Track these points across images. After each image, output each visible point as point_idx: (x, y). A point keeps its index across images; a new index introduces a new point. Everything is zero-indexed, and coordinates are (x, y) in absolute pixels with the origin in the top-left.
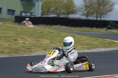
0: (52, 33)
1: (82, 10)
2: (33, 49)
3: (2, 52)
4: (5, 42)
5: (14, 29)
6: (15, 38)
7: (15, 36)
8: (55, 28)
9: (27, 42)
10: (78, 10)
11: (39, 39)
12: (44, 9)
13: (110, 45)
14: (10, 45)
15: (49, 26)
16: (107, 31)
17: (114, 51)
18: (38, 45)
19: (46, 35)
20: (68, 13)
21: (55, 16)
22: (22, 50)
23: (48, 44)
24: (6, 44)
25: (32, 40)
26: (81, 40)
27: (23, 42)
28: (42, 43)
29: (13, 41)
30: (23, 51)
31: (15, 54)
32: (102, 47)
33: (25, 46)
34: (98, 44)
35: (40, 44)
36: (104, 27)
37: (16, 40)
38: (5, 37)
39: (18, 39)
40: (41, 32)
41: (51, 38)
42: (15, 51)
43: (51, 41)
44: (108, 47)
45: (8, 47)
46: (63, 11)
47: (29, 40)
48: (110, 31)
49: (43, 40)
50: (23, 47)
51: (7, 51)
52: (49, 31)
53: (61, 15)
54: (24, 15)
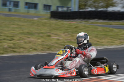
0: (88, 27)
1: (122, 2)
3: (35, 49)
4: (38, 38)
5: (48, 25)
6: (49, 34)
7: (48, 32)
8: (92, 23)
9: (61, 38)
12: (81, 3)
14: (43, 41)
15: (85, 20)
18: (73, 41)
20: (107, 6)
22: (55, 47)
24: (39, 41)
25: (66, 36)
26: (120, 34)
27: (56, 38)
29: (47, 37)
30: (57, 48)
31: (48, 50)
33: (59, 42)
37: (49, 36)
38: (38, 34)
39: (52, 35)
40: (76, 27)
42: (48, 47)
45: (41, 43)
46: (102, 4)
47: (63, 35)
50: (57, 43)
51: (40, 47)
52: (85, 26)
53: (99, 9)
54: (60, 10)
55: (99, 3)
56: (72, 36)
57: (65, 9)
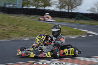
0: (29, 22)
1: (56, 3)
2: (12, 35)
8: (33, 18)
9: (7, 29)
10: (53, 3)
11: (17, 27)
12: (24, 1)
13: (77, 33)
15: (28, 15)
16: (75, 21)
17: (80, 38)
19: (23, 23)
20: (45, 6)
21: (34, 7)
22: (2, 36)
23: (25, 31)
25: (11, 27)
27: (3, 28)
28: (20, 30)
32: (70, 34)
34: (67, 32)
35: (18, 31)
36: (73, 18)
40: (20, 21)
41: (28, 26)
43: (27, 28)
44: (75, 35)
47: (9, 27)
48: (78, 22)
49: (21, 27)
50: (3, 33)
52: (27, 20)
53: (39, 7)
54: (7, 6)
55: (39, 3)
56: (16, 28)
57: (11, 6)
